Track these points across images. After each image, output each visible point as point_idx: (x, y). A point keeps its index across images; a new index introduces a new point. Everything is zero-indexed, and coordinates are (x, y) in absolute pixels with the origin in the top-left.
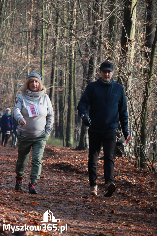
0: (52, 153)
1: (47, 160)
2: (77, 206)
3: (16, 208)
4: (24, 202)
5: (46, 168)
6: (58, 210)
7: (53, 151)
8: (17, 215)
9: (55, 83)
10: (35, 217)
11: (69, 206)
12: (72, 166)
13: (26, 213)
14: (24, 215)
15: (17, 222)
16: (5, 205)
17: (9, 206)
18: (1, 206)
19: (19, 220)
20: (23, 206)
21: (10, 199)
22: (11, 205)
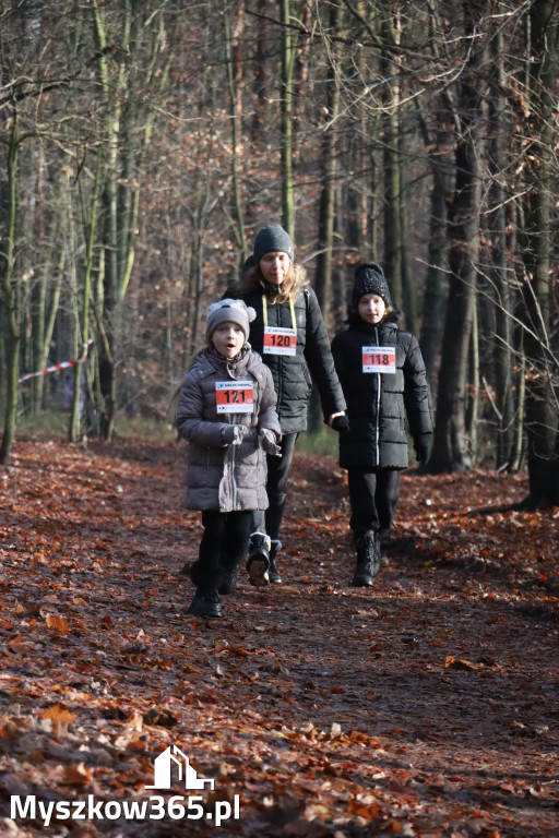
1: (328, 518)
2: (460, 694)
3: (250, 712)
4: (275, 690)
5: (328, 551)
9: (335, 238)
10: (323, 747)
11: (432, 696)
12: (419, 538)
13: (289, 731)
14: (284, 740)
15: (266, 767)
16: (215, 706)
17: (227, 708)
18: (201, 709)
19: (272, 761)
20: (273, 703)
21: (225, 682)
22: (234, 704)
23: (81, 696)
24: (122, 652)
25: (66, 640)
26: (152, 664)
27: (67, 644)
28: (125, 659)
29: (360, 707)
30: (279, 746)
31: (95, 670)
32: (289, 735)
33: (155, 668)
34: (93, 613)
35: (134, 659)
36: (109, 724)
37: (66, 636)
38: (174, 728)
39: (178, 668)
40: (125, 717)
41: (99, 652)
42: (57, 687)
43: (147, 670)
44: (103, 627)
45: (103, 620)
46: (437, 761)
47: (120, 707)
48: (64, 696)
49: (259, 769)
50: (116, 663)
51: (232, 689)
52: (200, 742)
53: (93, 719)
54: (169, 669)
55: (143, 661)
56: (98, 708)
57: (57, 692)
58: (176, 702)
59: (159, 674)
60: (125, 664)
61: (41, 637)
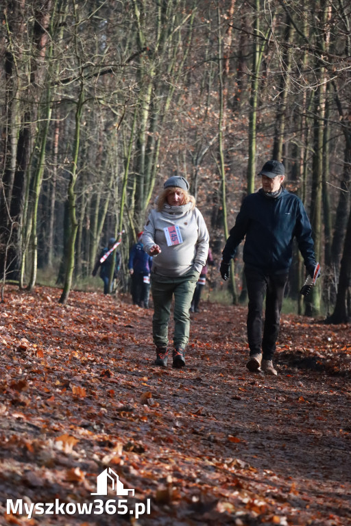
2: (331, 448)
3: (194, 450)
4: (212, 438)
6: (288, 457)
8: (198, 466)
10: (238, 472)
11: (313, 448)
12: (319, 358)
13: (217, 461)
14: (213, 466)
15: (198, 481)
16: (172, 445)
17: (179, 446)
18: (163, 446)
19: (202, 477)
20: (210, 446)
21: (181, 431)
22: (184, 445)
23: (86, 432)
24: (117, 410)
25: (82, 401)
26: (135, 418)
27: (83, 403)
28: (118, 414)
29: (265, 451)
30: (209, 470)
31: (99, 419)
32: (217, 464)
33: (137, 420)
34: (103, 388)
35: (124, 415)
36: (102, 450)
37: (82, 399)
38: (143, 454)
39: (152, 421)
40: (112, 446)
41: (102, 409)
42: (72, 426)
43: (131, 421)
44: (108, 396)
45: (109, 392)
46: (310, 486)
47: (111, 441)
48: (75, 432)
49: (194, 481)
50: (112, 416)
51: (184, 436)
52: (158, 463)
53: (92, 446)
54: (145, 421)
55: (130, 415)
56: (96, 440)
57: (72, 429)
58: (147, 441)
59: (139, 424)
60: (118, 417)
61: (67, 398)
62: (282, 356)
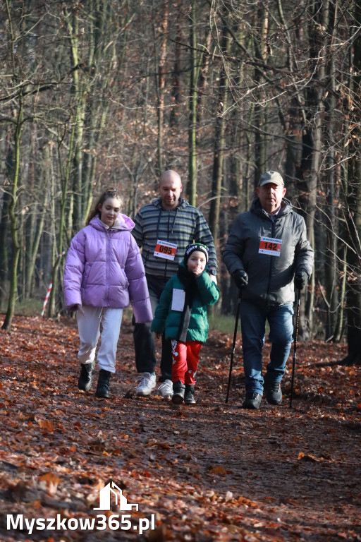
0: (221, 349)
1: (217, 368)
2: (309, 476)
3: (173, 483)
4: (188, 470)
5: (218, 387)
6: (267, 488)
7: (225, 345)
9: (222, 190)
10: (221, 506)
11: (290, 477)
13: (198, 495)
14: (195, 500)
15: (185, 517)
16: (150, 479)
17: (158, 480)
18: (140, 480)
19: (188, 513)
20: (187, 478)
21: (156, 464)
22: (162, 478)
23: (64, 469)
24: (89, 444)
25: (52, 435)
26: (109, 451)
27: (53, 437)
28: (91, 448)
29: (244, 483)
30: (193, 504)
32: (199, 498)
33: (110, 454)
34: (68, 420)
36: (83, 487)
37: (52, 433)
38: (125, 491)
39: (125, 455)
40: (92, 483)
41: (74, 443)
42: (48, 463)
44: (75, 429)
45: (76, 424)
46: (295, 518)
47: (89, 477)
48: (53, 469)
49: (180, 517)
50: (85, 450)
51: (160, 469)
52: (142, 500)
53: (72, 484)
54: (119, 455)
55: (102, 449)
56: (75, 477)
57: (48, 466)
58: (124, 476)
59: (113, 458)
60: (91, 452)
61: (36, 433)
62: (238, 379)
